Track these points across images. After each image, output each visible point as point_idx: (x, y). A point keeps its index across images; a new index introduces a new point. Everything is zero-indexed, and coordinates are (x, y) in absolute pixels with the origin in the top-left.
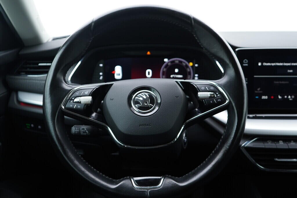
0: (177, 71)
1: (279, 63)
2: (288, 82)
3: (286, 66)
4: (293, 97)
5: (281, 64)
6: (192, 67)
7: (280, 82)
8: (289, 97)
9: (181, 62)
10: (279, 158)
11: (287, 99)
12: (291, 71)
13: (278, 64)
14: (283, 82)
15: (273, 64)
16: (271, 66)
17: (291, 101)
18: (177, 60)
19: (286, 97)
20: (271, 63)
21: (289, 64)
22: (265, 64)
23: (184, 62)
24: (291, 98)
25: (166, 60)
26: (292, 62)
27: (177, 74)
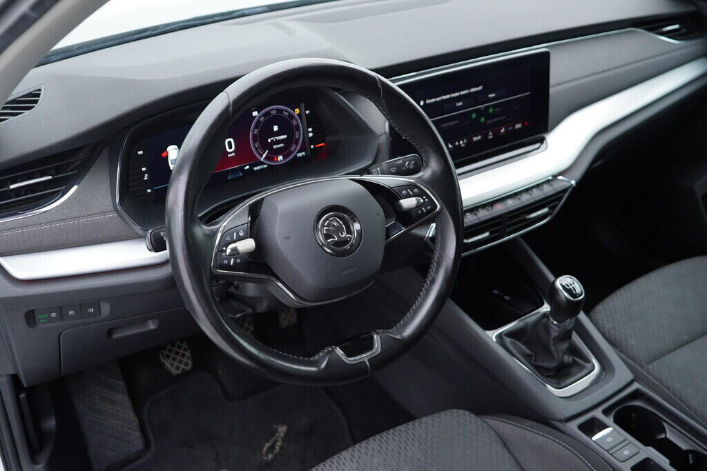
0: (276, 128)
1: (445, 95)
2: (457, 122)
3: (454, 98)
4: (465, 141)
5: (448, 96)
6: (299, 115)
7: (449, 124)
8: (461, 142)
9: (279, 111)
10: (468, 238)
11: (459, 145)
12: (461, 104)
13: (444, 97)
14: (452, 123)
15: (438, 99)
16: (436, 102)
17: (464, 147)
18: (273, 109)
19: (457, 143)
20: (435, 98)
21: (457, 94)
22: (429, 101)
23: (286, 111)
24: (464, 143)
25: (255, 114)
26: (460, 91)
27: (278, 134)
